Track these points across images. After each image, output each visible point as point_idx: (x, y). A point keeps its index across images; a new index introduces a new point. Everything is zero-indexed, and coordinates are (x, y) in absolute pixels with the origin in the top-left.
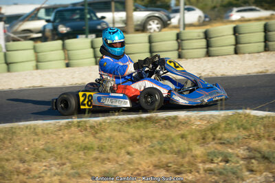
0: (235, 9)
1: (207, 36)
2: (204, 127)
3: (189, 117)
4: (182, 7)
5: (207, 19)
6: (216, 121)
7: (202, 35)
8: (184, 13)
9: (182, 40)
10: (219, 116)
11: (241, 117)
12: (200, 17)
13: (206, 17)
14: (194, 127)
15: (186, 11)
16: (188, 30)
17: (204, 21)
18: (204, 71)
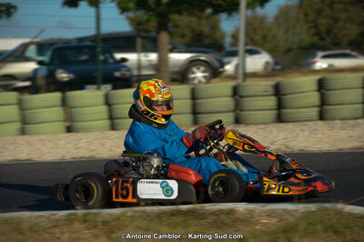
0: (321, 54)
1: (278, 91)
2: (273, 228)
3: (251, 212)
4: (241, 48)
5: (278, 67)
6: (291, 219)
7: (271, 90)
8: (244, 58)
9: (241, 97)
10: (297, 211)
11: (329, 215)
12: (267, 63)
13: (276, 64)
14: (258, 227)
15: (247, 55)
16: (249, 82)
17: (274, 70)
18: (273, 143)
